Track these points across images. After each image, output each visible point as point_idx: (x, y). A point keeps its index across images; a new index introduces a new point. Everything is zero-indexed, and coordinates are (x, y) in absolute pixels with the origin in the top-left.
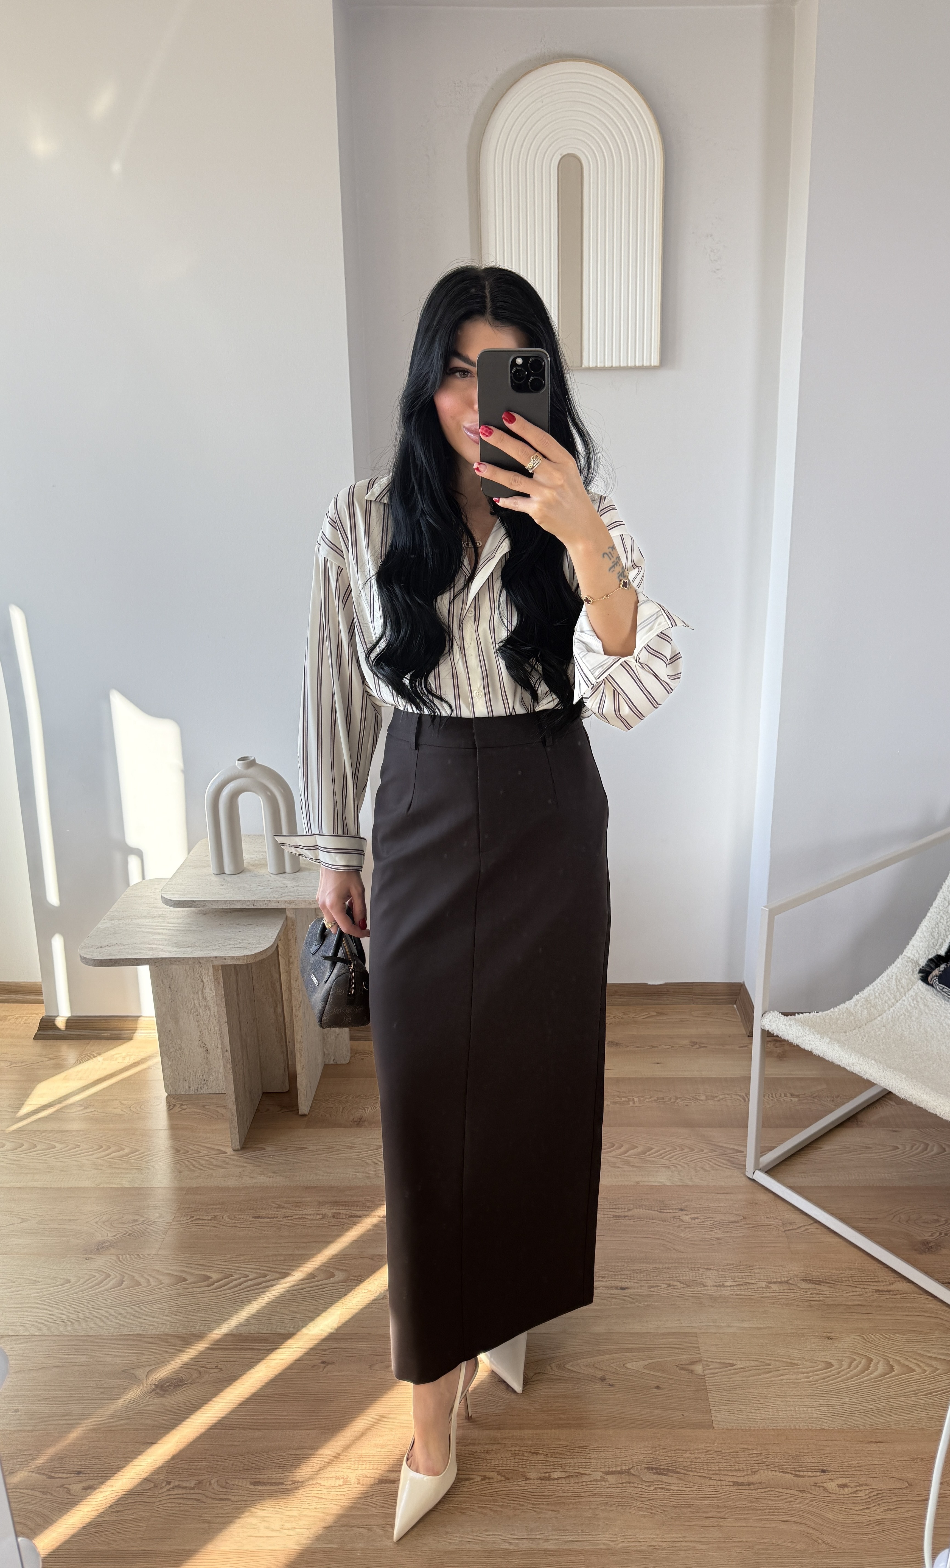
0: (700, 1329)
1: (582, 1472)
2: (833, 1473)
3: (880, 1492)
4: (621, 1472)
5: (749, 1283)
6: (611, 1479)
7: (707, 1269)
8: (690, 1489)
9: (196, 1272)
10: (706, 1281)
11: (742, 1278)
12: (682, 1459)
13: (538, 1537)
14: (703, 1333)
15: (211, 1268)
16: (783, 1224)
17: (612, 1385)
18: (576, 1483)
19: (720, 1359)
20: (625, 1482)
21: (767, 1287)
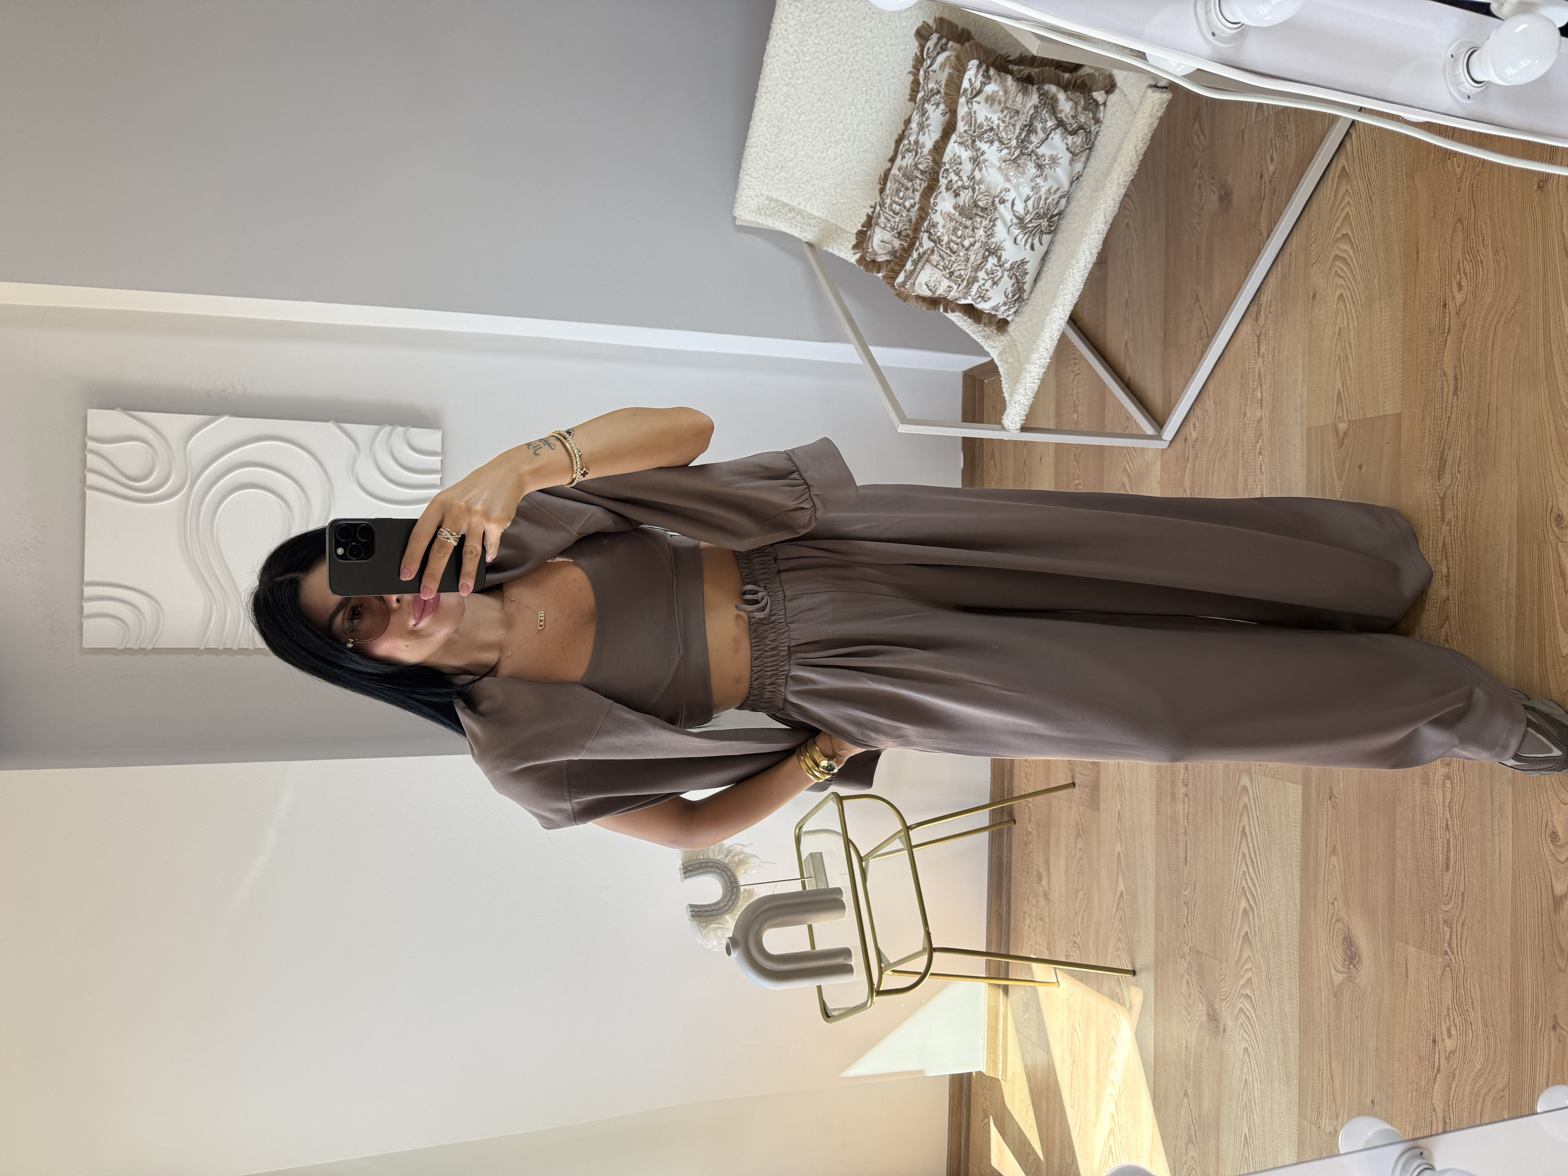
0: (1303, 423)
1: (1442, 543)
2: (1447, 295)
3: (1466, 250)
4: (1443, 506)
6: (1448, 515)
8: (1460, 437)
9: (1240, 924)
10: (1256, 417)
12: (1431, 445)
13: (1505, 589)
14: (1307, 421)
15: (1235, 907)
18: (1452, 550)
19: (1333, 405)
20: (1452, 501)
21: (1263, 357)
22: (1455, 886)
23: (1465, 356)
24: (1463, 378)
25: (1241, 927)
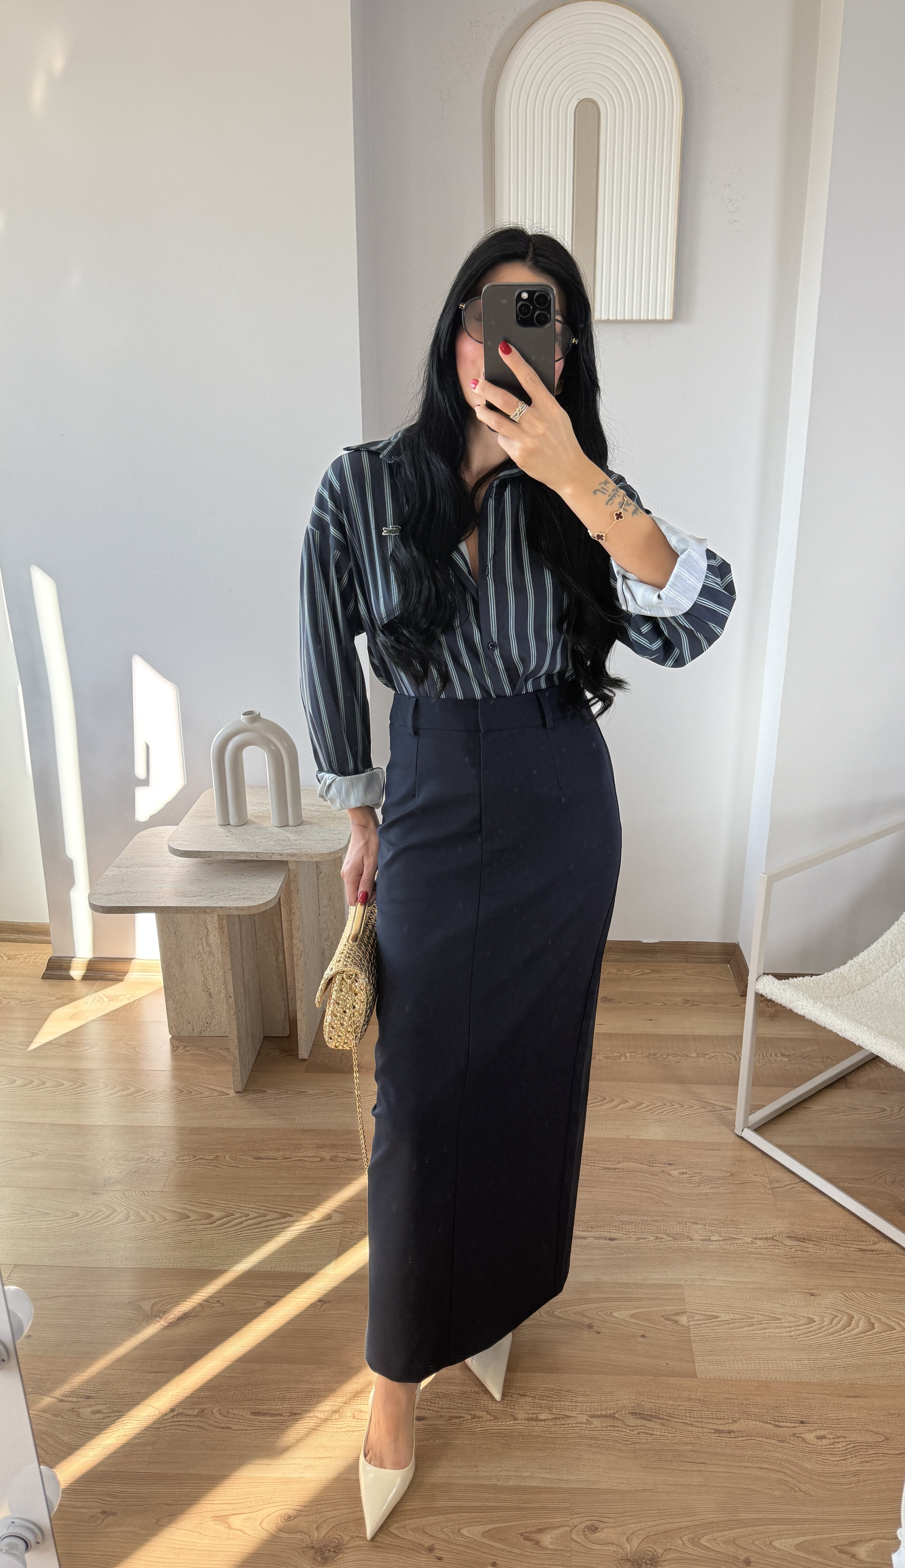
0: (686, 1281)
1: (569, 1414)
2: (812, 1425)
3: (857, 1444)
4: (605, 1416)
5: (735, 1238)
6: (596, 1422)
7: (694, 1223)
8: (672, 1435)
9: (199, 1210)
10: (693, 1234)
11: (728, 1233)
12: (665, 1406)
13: (525, 1474)
14: (689, 1285)
15: (213, 1206)
16: (770, 1182)
17: (598, 1333)
18: (562, 1424)
19: (705, 1311)
20: (611, 1426)
21: (752, 1242)
24: (730, 1439)
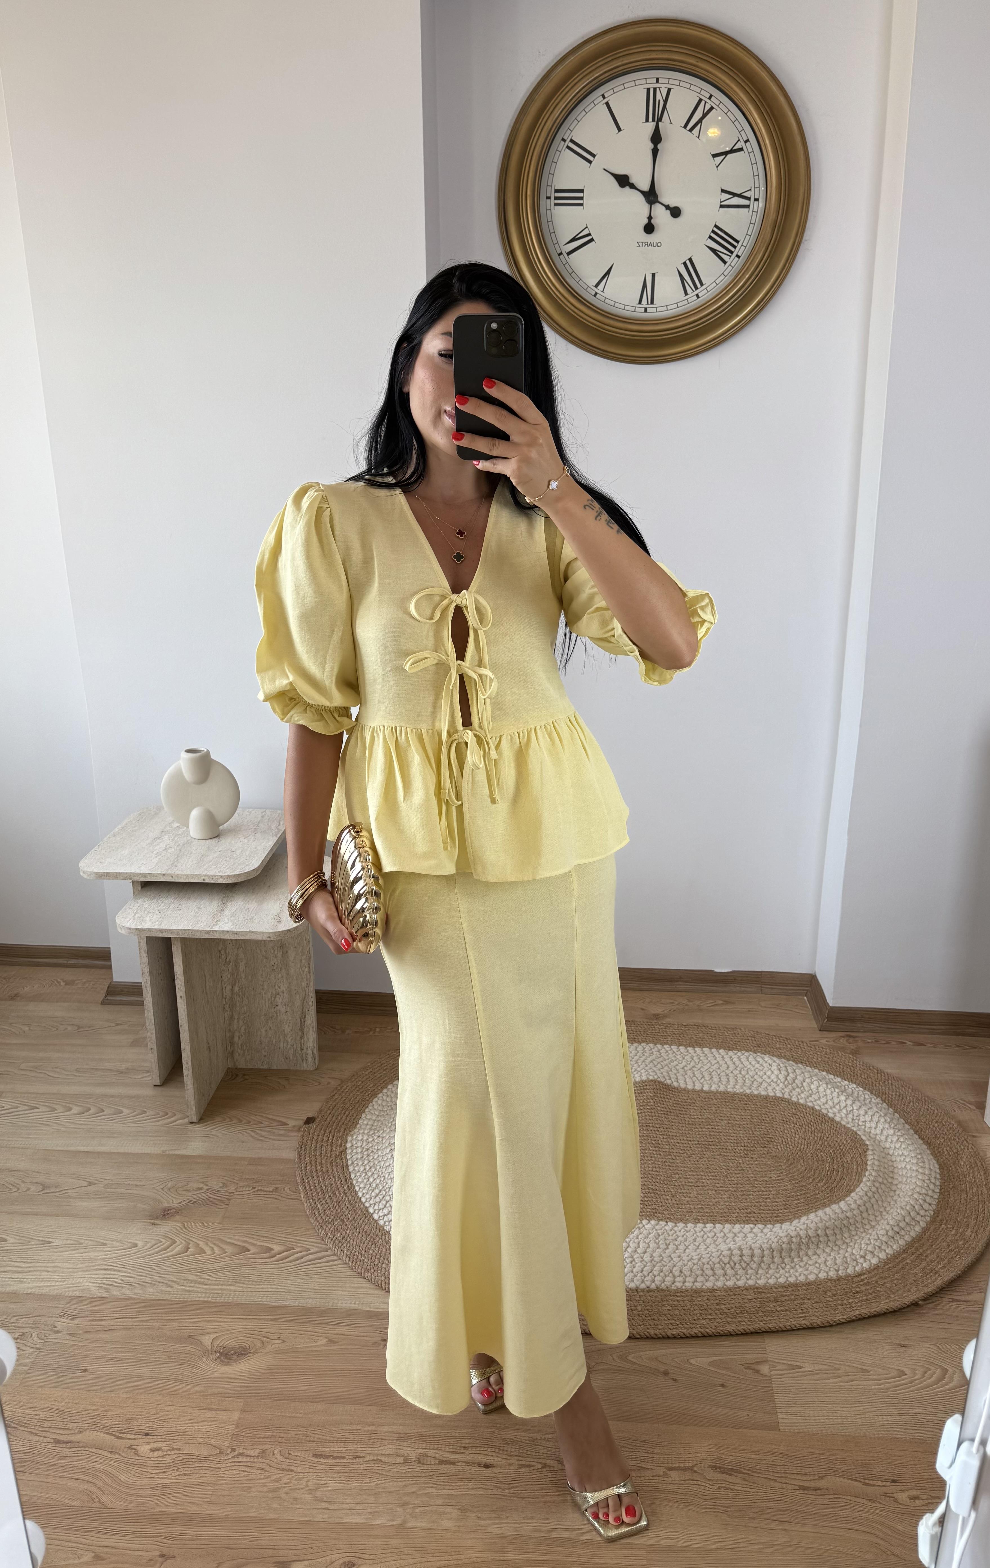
1: (645, 1466)
2: (904, 1484)
4: (684, 1469)
6: (675, 1475)
8: (755, 1491)
12: (747, 1460)
15: (273, 1240)
17: (675, 1380)
19: (787, 1361)
20: (689, 1479)
22: (299, 1462)
23: (840, 1500)
24: (817, 1497)
25: (254, 1245)
